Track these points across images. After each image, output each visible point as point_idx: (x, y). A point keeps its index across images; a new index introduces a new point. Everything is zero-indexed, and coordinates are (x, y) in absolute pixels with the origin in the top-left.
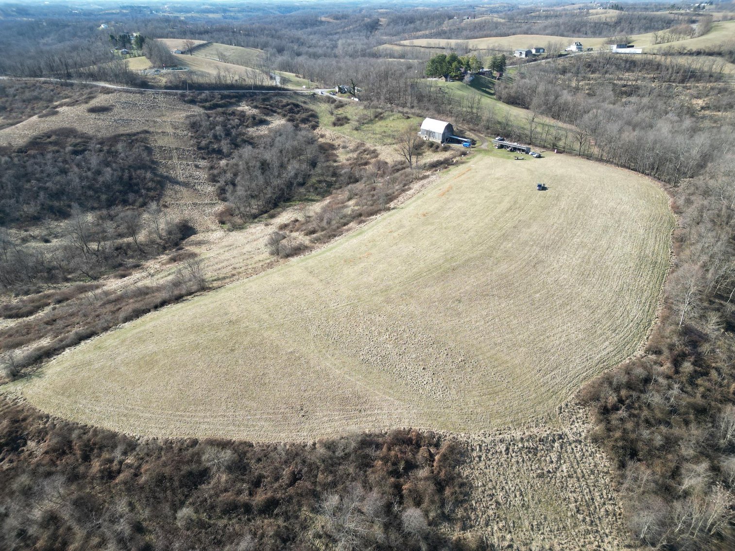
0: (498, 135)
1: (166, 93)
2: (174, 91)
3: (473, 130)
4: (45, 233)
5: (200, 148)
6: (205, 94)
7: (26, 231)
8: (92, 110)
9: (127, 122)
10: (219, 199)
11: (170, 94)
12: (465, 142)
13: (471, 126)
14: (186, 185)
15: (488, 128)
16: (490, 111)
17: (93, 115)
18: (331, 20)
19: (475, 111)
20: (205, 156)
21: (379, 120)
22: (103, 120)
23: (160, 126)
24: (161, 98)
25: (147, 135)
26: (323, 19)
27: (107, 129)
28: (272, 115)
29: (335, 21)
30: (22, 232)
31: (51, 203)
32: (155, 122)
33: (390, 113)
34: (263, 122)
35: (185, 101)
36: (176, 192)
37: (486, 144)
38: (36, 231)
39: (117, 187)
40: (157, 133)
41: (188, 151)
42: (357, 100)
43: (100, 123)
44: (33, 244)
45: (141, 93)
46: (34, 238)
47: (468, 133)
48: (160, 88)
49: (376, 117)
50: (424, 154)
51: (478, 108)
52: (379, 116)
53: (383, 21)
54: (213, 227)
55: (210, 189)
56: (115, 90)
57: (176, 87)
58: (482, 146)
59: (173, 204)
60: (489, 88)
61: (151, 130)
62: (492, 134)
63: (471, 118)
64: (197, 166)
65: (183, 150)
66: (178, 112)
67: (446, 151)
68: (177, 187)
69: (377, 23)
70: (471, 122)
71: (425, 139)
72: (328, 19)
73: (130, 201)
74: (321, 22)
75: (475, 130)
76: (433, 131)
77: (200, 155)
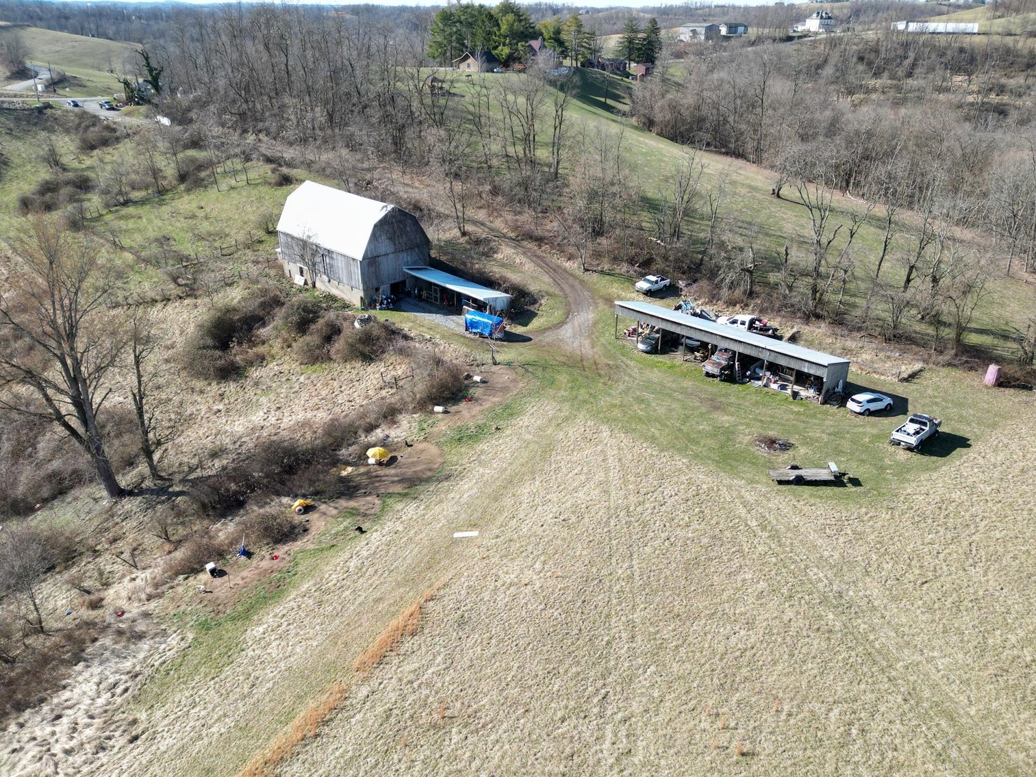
0: (646, 266)
3: (530, 237)
12: (480, 306)
13: (527, 218)
15: (598, 233)
16: (604, 152)
19: (543, 154)
21: (188, 190)
33: (238, 164)
37: (586, 316)
42: (165, 121)
47: (506, 252)
49: (182, 178)
50: (255, 373)
51: (556, 145)
52: (191, 177)
58: (567, 332)
60: (617, 98)
62: (616, 260)
63: (525, 184)
67: (368, 358)
70: (526, 201)
71: (299, 280)
75: (540, 240)
76: (325, 242)
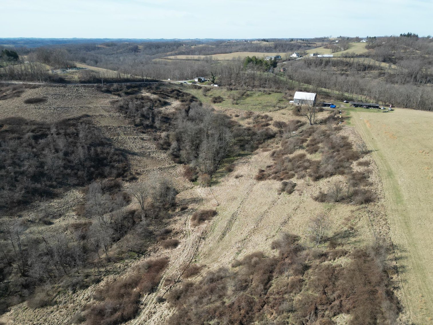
1: (85, 86)
2: (91, 84)
4: (41, 215)
5: (136, 125)
6: (115, 85)
7: (20, 216)
8: (29, 102)
9: (66, 109)
10: (175, 162)
11: (88, 87)
14: (143, 155)
17: (32, 106)
18: (105, 47)
20: (144, 131)
21: (247, 97)
22: (44, 109)
23: (94, 110)
24: (82, 90)
25: (89, 118)
26: (99, 46)
27: (51, 116)
28: (168, 98)
29: (107, 47)
30: (16, 218)
31: (33, 186)
32: (89, 108)
33: (252, 92)
34: (166, 104)
35: (102, 91)
36: (140, 162)
37: (342, 105)
38: (31, 215)
39: (88, 164)
40: (97, 116)
41: (129, 128)
43: (42, 111)
44: (34, 228)
45: (65, 87)
46: (32, 222)
48: (76, 82)
49: (243, 95)
52: (245, 95)
53: (140, 47)
54: (189, 186)
55: (163, 155)
56: (40, 85)
57: (89, 82)
59: (143, 171)
61: (90, 114)
64: (142, 139)
65: (125, 127)
66: (101, 99)
68: (136, 157)
69: (137, 48)
71: (298, 105)
72: (102, 46)
73: (106, 173)
74: (99, 48)
77: (139, 130)
